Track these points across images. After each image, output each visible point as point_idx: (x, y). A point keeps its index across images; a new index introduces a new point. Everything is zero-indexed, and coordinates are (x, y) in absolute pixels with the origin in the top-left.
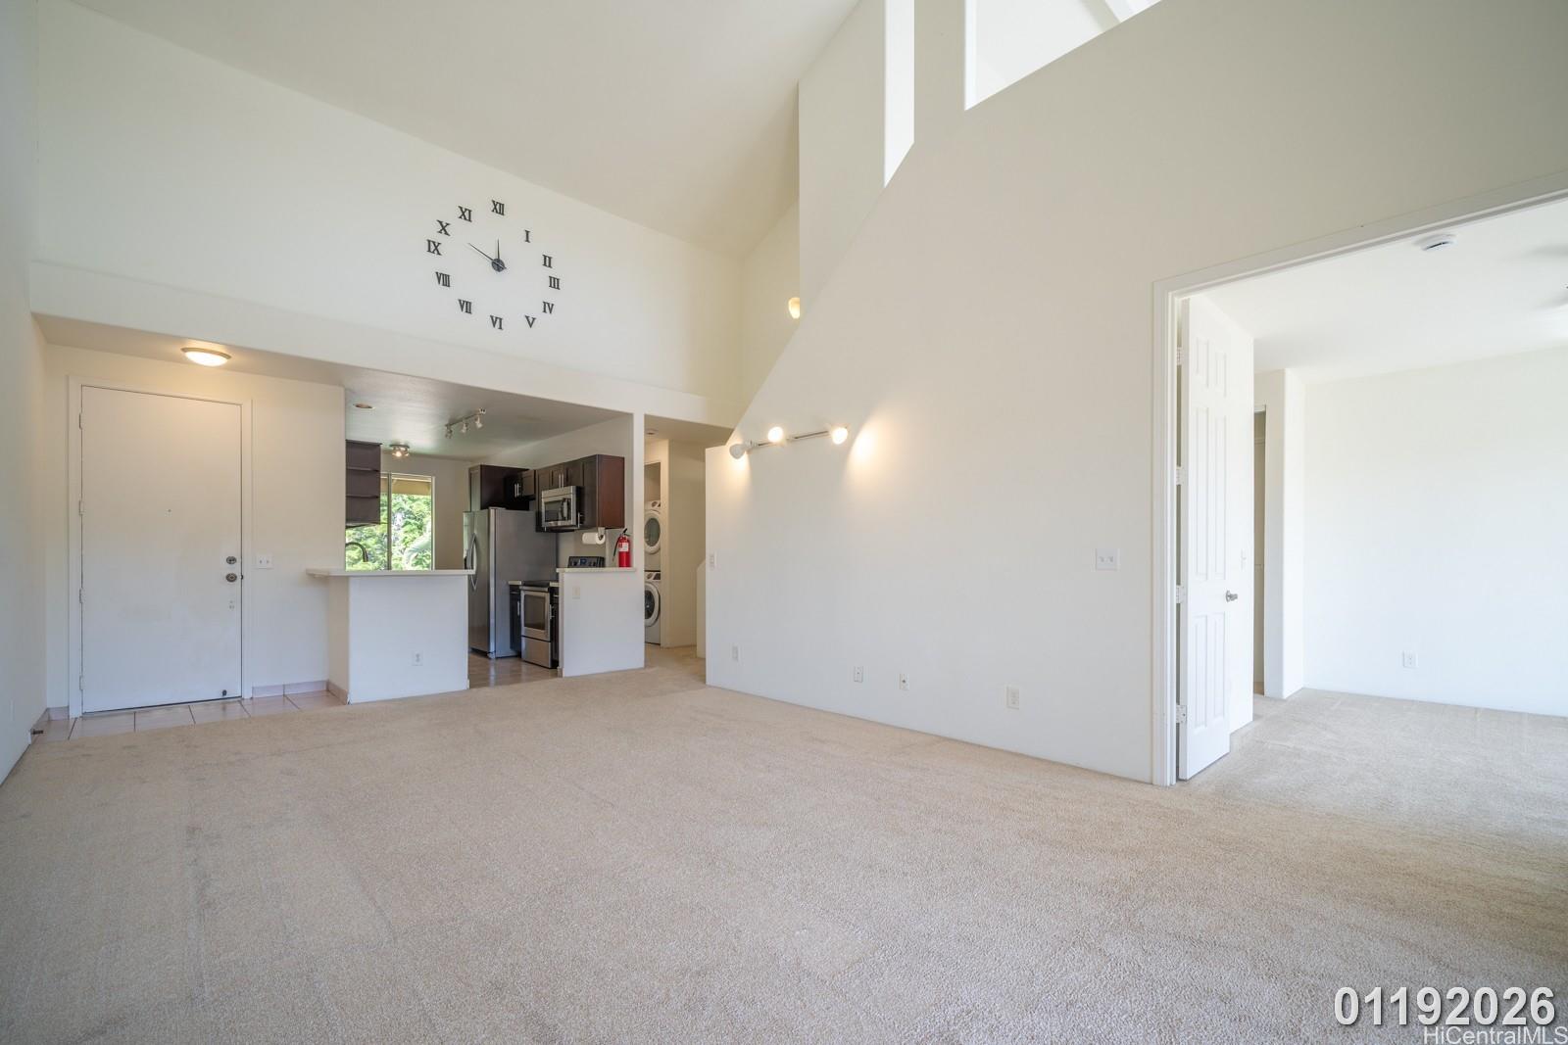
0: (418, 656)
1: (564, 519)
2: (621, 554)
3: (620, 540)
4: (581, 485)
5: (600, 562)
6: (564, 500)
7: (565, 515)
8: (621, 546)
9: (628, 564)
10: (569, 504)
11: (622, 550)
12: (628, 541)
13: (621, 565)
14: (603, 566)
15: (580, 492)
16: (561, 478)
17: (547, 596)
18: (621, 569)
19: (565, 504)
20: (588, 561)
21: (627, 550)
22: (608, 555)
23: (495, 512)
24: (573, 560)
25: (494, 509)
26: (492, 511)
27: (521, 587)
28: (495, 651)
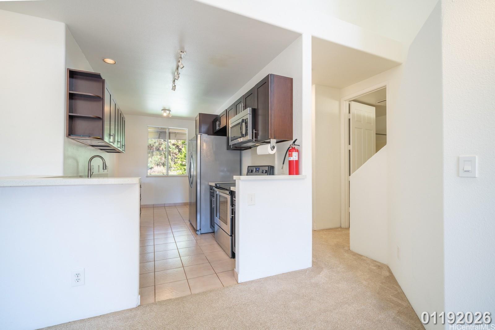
0: (78, 275)
1: (243, 136)
2: (290, 162)
3: (290, 150)
4: (256, 107)
5: (270, 170)
6: (243, 121)
7: (244, 133)
8: (290, 155)
9: (297, 173)
10: (246, 123)
11: (292, 159)
12: (297, 151)
13: (290, 173)
14: (273, 174)
15: (255, 113)
16: (241, 105)
17: (229, 198)
18: (291, 176)
19: (244, 124)
20: (261, 169)
21: (297, 159)
22: (277, 164)
23: (201, 136)
24: (250, 169)
25: (201, 135)
26: (199, 136)
27: (214, 188)
28: (200, 229)
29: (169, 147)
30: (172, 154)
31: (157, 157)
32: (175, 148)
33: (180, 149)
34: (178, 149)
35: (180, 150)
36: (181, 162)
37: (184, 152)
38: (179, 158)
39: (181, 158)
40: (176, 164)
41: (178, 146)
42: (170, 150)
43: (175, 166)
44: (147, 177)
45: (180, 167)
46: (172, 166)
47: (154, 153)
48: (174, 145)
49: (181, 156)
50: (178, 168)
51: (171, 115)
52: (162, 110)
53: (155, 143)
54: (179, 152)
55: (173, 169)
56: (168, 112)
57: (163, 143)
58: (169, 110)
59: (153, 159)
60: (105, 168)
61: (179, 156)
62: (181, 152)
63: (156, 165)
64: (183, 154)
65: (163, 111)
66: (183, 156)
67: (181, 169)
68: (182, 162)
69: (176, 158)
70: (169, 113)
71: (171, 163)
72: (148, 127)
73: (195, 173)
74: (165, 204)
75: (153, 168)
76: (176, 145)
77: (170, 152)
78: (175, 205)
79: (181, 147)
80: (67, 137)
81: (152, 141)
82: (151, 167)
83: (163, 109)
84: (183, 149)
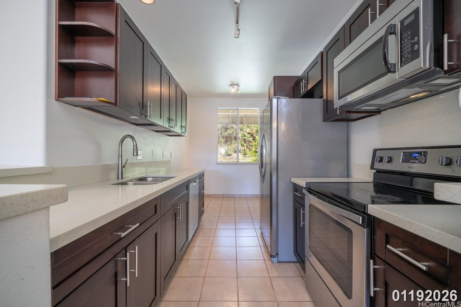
7: (394, 60)
23: (278, 101)
24: (378, 154)
25: (277, 98)
26: (275, 101)
27: (304, 191)
28: (277, 254)
29: (245, 136)
30: (247, 142)
31: (235, 145)
32: (250, 137)
33: (254, 137)
34: (252, 137)
35: (254, 139)
36: (254, 149)
37: (257, 140)
38: (253, 145)
39: (255, 145)
40: (251, 151)
41: (252, 135)
42: (246, 138)
43: (250, 153)
44: (217, 164)
45: (254, 154)
46: (247, 153)
47: (233, 142)
48: (249, 133)
49: (255, 143)
50: (253, 154)
51: (239, 91)
52: (230, 85)
53: (233, 132)
54: (253, 140)
55: (248, 155)
56: (236, 87)
57: (240, 132)
58: (238, 85)
59: (232, 147)
60: (135, 154)
61: (253, 143)
62: (255, 140)
63: (234, 152)
64: (257, 141)
65: (231, 87)
66: (256, 144)
67: (255, 156)
68: (256, 149)
69: (251, 146)
70: (238, 89)
71: (246, 151)
72: (218, 109)
73: (268, 160)
74: (234, 195)
75: (232, 155)
76: (251, 133)
77: (246, 140)
78: (246, 197)
79: (255, 135)
80: (56, 100)
81: (231, 131)
82: (230, 154)
83: (231, 83)
84: (257, 137)
